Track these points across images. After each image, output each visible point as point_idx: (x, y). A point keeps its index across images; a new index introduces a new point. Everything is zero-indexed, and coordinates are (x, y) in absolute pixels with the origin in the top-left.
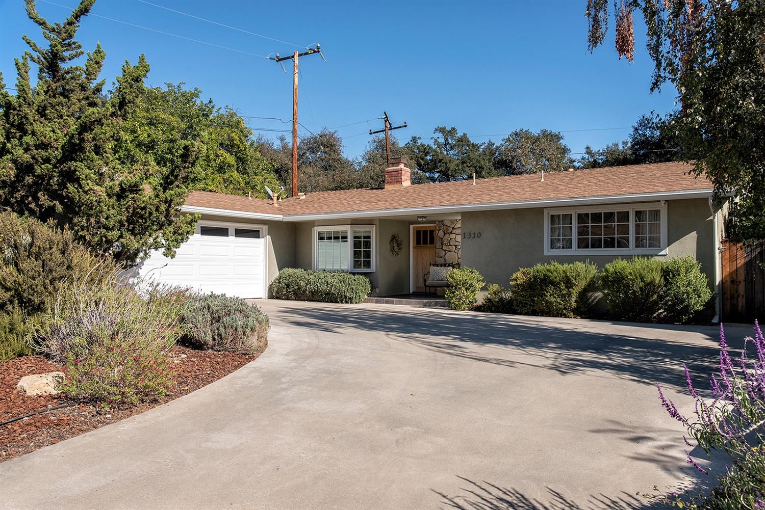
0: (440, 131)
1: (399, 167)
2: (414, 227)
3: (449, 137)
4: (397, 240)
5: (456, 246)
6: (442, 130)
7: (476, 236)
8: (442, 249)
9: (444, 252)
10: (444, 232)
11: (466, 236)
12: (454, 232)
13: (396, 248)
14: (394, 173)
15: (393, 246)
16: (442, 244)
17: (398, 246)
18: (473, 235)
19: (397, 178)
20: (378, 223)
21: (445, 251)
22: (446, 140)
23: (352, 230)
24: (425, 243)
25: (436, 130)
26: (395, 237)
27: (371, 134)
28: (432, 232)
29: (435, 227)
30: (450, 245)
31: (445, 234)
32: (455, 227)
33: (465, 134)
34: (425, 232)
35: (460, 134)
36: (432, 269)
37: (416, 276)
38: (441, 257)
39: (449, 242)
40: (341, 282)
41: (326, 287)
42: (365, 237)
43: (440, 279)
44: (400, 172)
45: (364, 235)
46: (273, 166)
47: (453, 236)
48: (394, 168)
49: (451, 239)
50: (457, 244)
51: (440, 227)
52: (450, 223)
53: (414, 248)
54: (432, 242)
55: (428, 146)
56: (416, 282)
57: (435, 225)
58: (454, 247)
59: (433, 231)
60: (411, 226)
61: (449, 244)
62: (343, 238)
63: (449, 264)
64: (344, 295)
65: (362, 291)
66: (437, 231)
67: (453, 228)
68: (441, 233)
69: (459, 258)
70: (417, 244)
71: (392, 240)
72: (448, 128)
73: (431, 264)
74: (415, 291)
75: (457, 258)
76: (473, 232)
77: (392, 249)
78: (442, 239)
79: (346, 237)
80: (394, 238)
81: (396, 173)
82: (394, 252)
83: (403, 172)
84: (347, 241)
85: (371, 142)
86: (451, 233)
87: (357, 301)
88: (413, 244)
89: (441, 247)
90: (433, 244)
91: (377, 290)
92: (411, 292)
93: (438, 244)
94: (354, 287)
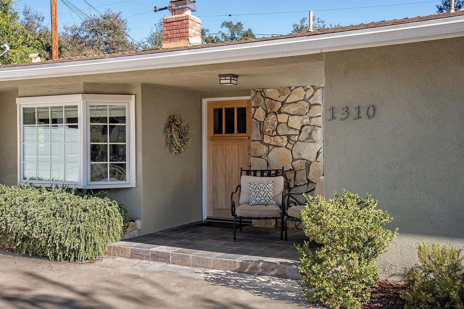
0: (227, 26)
1: (184, 15)
2: (209, 103)
3: (236, 31)
4: (178, 126)
5: (289, 136)
6: (228, 25)
7: (363, 113)
8: (262, 141)
9: (265, 149)
10: (266, 111)
11: (338, 115)
12: (285, 109)
13: (177, 141)
14: (176, 23)
15: (172, 136)
16: (262, 133)
17: (180, 137)
18: (354, 113)
19: (181, 31)
20: (138, 91)
21: (268, 145)
22: (233, 34)
23: (86, 103)
24: (230, 130)
25: (223, 24)
26: (174, 121)
27: (155, 11)
28: (242, 112)
29: (249, 101)
30: (278, 135)
31: (267, 115)
32: (288, 101)
33: (250, 30)
34: (230, 111)
35: (245, 29)
36: (245, 180)
37: (214, 190)
38: (260, 157)
39: (276, 130)
40: (54, 215)
41: (22, 224)
42: (113, 120)
43: (263, 201)
44: (185, 21)
45: (113, 116)
46: (42, 43)
47: (283, 118)
48: (177, 16)
49: (278, 123)
50: (291, 132)
51: (258, 102)
52: (278, 94)
53: (211, 139)
54: (243, 129)
55: (216, 38)
56: (213, 201)
57: (249, 98)
58: (285, 138)
59: (244, 109)
60: (205, 101)
61: (275, 133)
62: (70, 120)
63: (277, 171)
64: (60, 245)
65: (101, 234)
66: (253, 109)
67: (283, 103)
68: (260, 114)
69: (294, 160)
70: (215, 133)
71: (169, 126)
72: (235, 23)
73: (242, 170)
74: (211, 215)
75: (291, 160)
76: (356, 105)
77: (170, 144)
78: (261, 123)
79: (75, 120)
80: (172, 122)
81: (179, 23)
82: (174, 149)
83: (190, 22)
84: (76, 127)
85: (157, 25)
86: (279, 112)
87: (89, 255)
88: (209, 132)
89: (260, 139)
90: (245, 132)
91: (138, 223)
92: (205, 217)
93: (255, 133)
94: (81, 226)
